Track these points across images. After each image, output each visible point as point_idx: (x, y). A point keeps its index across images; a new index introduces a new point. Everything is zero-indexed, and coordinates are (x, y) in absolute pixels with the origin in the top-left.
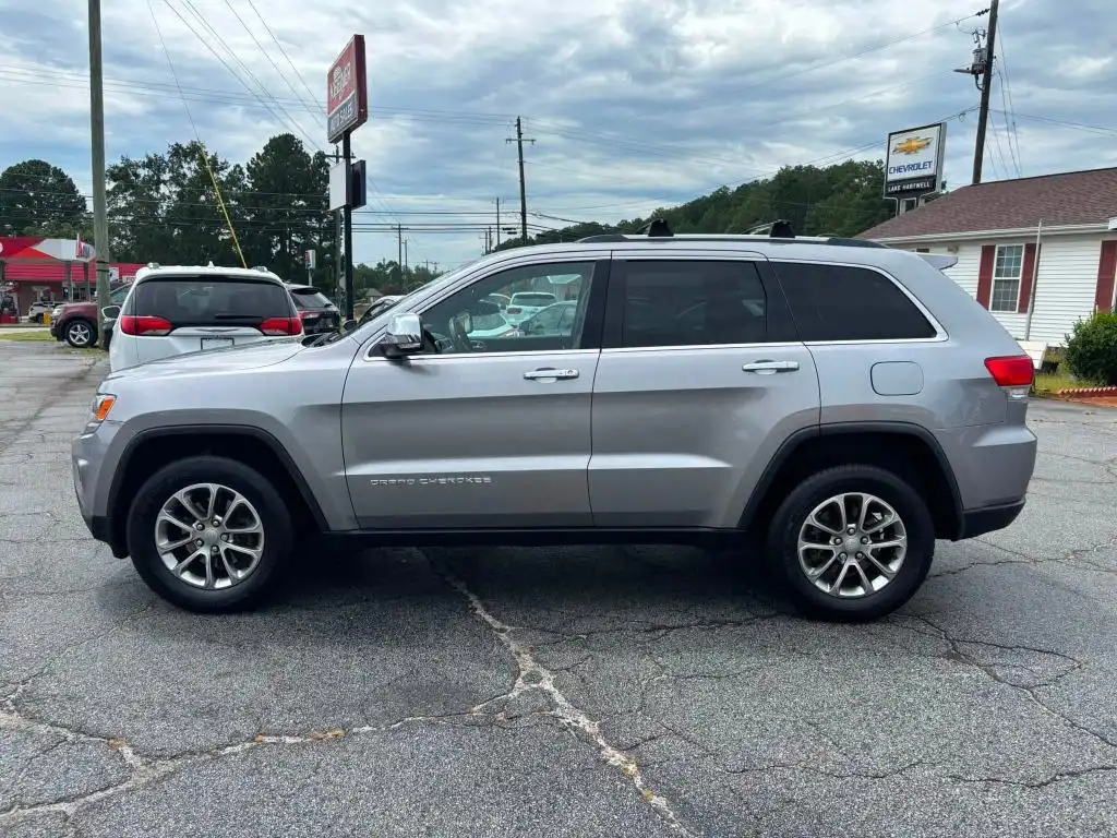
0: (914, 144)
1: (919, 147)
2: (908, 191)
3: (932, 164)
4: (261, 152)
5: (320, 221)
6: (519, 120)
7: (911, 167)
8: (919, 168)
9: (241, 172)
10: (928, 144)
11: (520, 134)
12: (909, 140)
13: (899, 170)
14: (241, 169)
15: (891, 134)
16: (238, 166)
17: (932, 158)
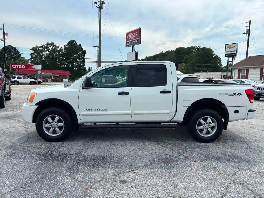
1: (232, 47)
2: (230, 56)
4: (67, 44)
7: (230, 51)
8: (232, 51)
9: (62, 49)
10: (234, 47)
12: (230, 46)
13: (228, 52)
15: (226, 45)
16: (62, 47)
17: (236, 50)
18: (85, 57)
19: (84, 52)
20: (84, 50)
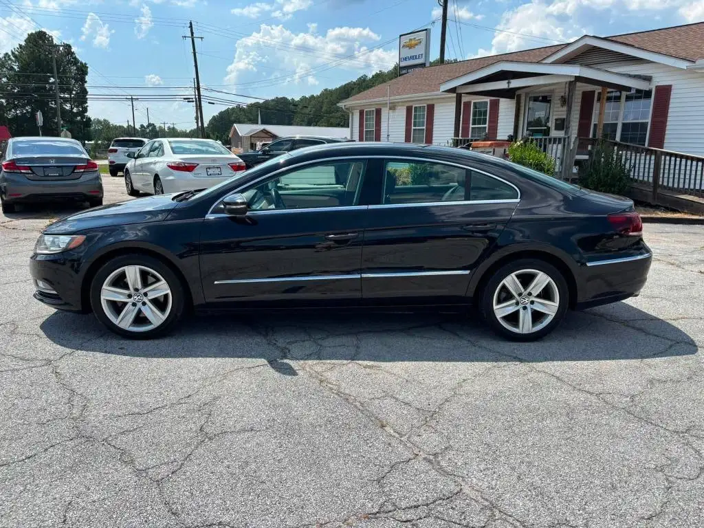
0: (413, 42)
3: (423, 56)
4: (23, 43)
5: (71, 94)
6: (191, 23)
7: (412, 58)
8: (416, 58)
9: (10, 59)
10: (420, 42)
11: (192, 33)
12: (411, 40)
14: (9, 56)
15: (401, 36)
16: (7, 54)
17: (423, 52)
18: (86, 85)
19: (83, 70)
20: (81, 63)
